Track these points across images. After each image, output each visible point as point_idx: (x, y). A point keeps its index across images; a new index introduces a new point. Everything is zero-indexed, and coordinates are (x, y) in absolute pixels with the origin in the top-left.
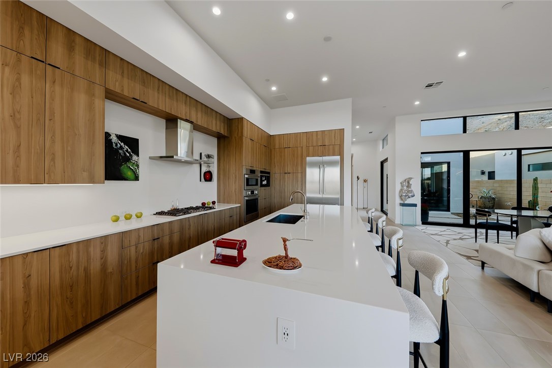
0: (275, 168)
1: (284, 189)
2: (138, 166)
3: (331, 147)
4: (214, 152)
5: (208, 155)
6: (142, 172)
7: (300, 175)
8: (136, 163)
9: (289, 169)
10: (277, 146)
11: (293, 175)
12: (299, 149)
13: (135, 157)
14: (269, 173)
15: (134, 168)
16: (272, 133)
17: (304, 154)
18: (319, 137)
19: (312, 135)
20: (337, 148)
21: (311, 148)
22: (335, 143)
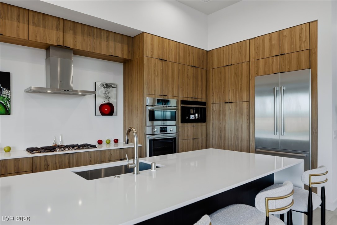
0: (213, 96)
1: (224, 126)
2: (9, 100)
3: (294, 55)
4: (119, 80)
5: (107, 85)
6: (14, 106)
7: (245, 105)
8: (7, 97)
9: (231, 97)
10: (215, 66)
11: (236, 106)
12: (245, 65)
13: (5, 91)
14: (204, 104)
15: (4, 102)
16: (208, 48)
17: (253, 72)
18: (273, 42)
19: (263, 41)
20: (304, 57)
21: (261, 62)
22: (300, 47)
